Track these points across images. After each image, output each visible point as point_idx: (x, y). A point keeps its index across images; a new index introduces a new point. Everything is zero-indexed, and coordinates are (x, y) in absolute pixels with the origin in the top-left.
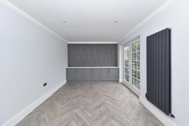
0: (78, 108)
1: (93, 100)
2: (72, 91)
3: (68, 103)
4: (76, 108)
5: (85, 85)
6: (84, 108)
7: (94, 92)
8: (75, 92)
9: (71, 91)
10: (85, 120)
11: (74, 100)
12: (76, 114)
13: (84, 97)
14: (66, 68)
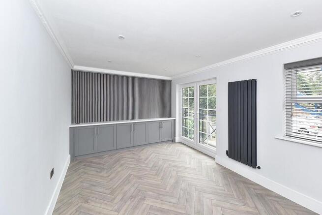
0: (147, 198)
1: (160, 178)
2: (105, 175)
3: (120, 197)
4: (143, 199)
5: (123, 158)
6: (155, 194)
7: (151, 166)
8: (113, 175)
9: (101, 174)
10: (172, 209)
11: (126, 188)
12: (151, 208)
13: (140, 178)
14: (70, 128)
